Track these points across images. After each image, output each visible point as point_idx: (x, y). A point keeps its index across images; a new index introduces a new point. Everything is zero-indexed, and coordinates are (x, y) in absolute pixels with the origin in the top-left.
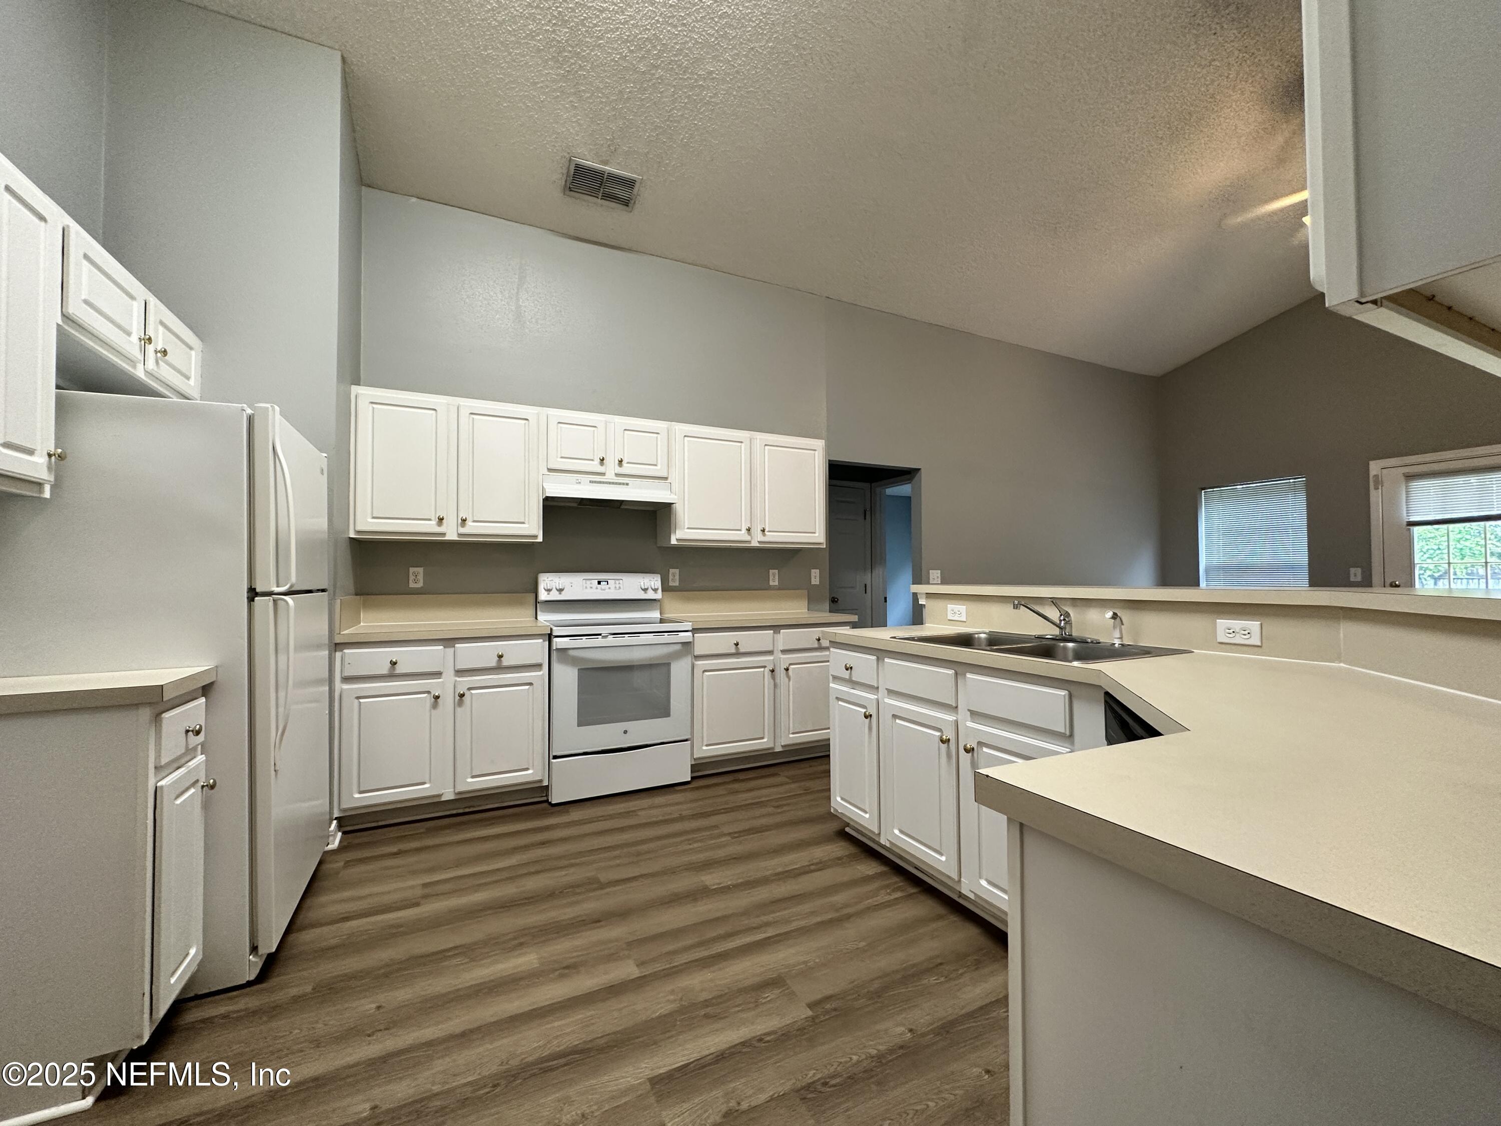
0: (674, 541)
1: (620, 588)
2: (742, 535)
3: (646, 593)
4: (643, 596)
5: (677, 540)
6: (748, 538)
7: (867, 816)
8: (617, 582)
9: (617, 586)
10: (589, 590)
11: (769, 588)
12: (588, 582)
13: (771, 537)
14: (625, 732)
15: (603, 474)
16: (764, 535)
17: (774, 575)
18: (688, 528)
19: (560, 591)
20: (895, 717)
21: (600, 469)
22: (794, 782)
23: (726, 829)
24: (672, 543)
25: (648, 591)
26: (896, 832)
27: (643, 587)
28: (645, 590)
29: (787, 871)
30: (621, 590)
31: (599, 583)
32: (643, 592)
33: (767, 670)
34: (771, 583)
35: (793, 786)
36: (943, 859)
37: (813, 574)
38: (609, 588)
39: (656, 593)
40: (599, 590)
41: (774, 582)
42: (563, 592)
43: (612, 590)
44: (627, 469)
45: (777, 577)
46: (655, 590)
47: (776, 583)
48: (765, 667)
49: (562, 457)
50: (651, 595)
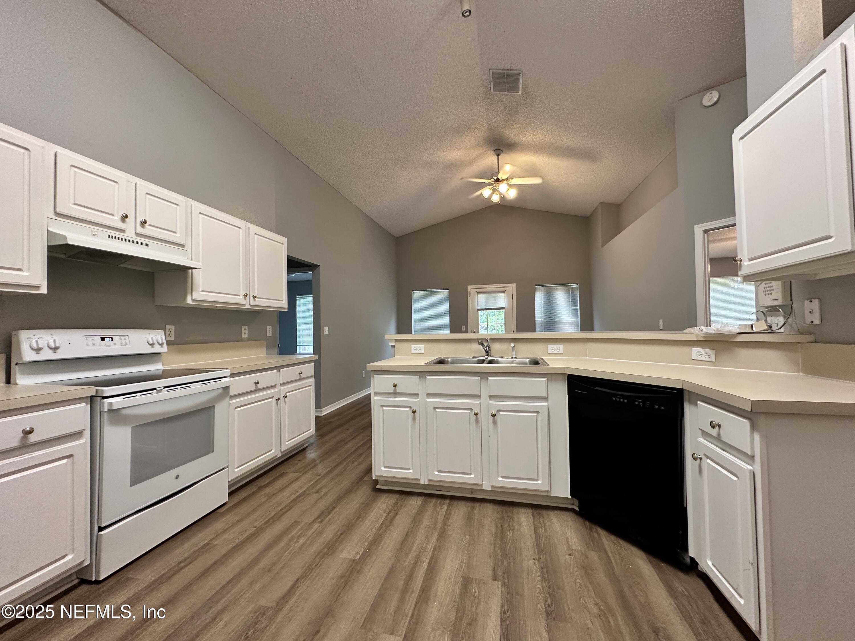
0: (189, 301)
1: (126, 343)
2: (240, 299)
3: (153, 347)
4: (150, 350)
5: (193, 300)
6: (243, 301)
7: (411, 471)
8: (123, 338)
9: (124, 342)
10: (92, 347)
11: (242, 340)
12: (90, 339)
13: (259, 302)
14: (177, 477)
15: (123, 231)
16: (255, 300)
17: (245, 330)
18: (202, 291)
19: (55, 349)
20: (435, 408)
21: (120, 225)
22: (305, 473)
23: (308, 519)
24: (188, 303)
25: (155, 346)
26: (436, 473)
27: (151, 342)
28: (152, 345)
29: (382, 524)
30: (128, 346)
31: (103, 339)
32: (150, 347)
33: (274, 399)
34: (243, 336)
35: (308, 475)
36: (472, 476)
37: (268, 329)
38: (115, 344)
39: (162, 347)
40: (103, 347)
41: (245, 335)
42: (58, 351)
43: (119, 346)
44: (148, 230)
45: (247, 332)
46: (161, 345)
47: (246, 336)
48: (272, 397)
49: (75, 204)
50: (157, 349)
